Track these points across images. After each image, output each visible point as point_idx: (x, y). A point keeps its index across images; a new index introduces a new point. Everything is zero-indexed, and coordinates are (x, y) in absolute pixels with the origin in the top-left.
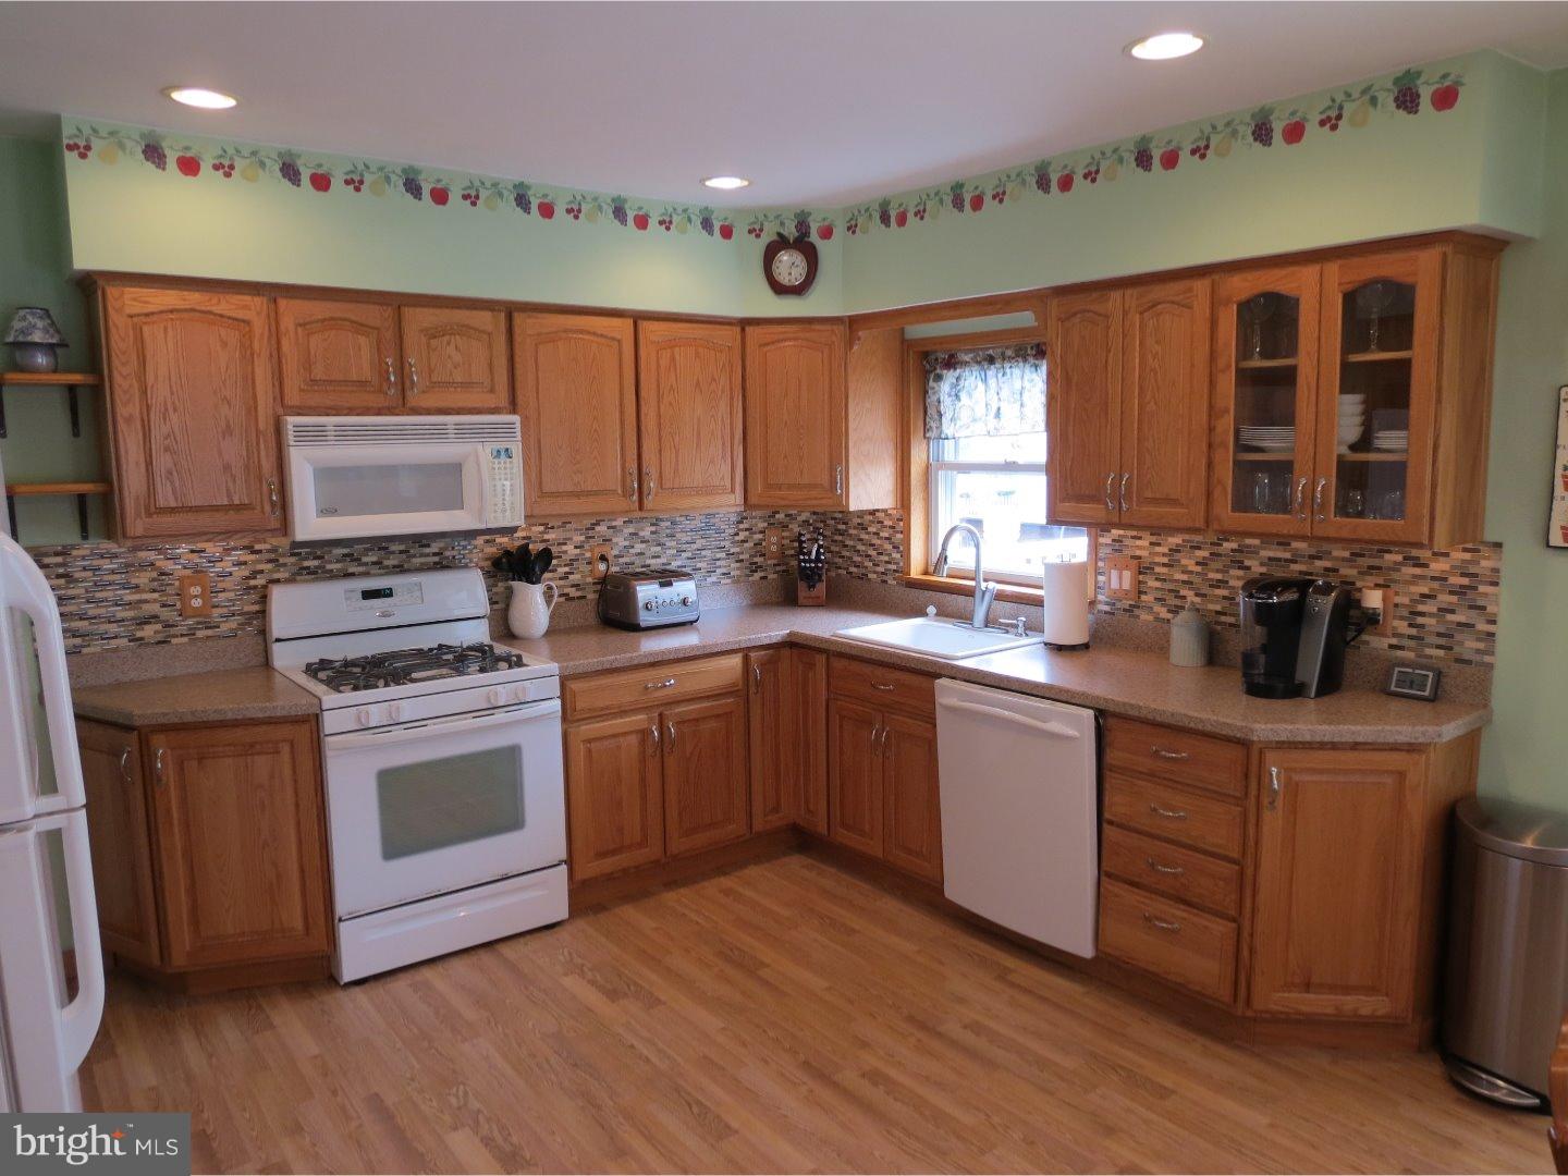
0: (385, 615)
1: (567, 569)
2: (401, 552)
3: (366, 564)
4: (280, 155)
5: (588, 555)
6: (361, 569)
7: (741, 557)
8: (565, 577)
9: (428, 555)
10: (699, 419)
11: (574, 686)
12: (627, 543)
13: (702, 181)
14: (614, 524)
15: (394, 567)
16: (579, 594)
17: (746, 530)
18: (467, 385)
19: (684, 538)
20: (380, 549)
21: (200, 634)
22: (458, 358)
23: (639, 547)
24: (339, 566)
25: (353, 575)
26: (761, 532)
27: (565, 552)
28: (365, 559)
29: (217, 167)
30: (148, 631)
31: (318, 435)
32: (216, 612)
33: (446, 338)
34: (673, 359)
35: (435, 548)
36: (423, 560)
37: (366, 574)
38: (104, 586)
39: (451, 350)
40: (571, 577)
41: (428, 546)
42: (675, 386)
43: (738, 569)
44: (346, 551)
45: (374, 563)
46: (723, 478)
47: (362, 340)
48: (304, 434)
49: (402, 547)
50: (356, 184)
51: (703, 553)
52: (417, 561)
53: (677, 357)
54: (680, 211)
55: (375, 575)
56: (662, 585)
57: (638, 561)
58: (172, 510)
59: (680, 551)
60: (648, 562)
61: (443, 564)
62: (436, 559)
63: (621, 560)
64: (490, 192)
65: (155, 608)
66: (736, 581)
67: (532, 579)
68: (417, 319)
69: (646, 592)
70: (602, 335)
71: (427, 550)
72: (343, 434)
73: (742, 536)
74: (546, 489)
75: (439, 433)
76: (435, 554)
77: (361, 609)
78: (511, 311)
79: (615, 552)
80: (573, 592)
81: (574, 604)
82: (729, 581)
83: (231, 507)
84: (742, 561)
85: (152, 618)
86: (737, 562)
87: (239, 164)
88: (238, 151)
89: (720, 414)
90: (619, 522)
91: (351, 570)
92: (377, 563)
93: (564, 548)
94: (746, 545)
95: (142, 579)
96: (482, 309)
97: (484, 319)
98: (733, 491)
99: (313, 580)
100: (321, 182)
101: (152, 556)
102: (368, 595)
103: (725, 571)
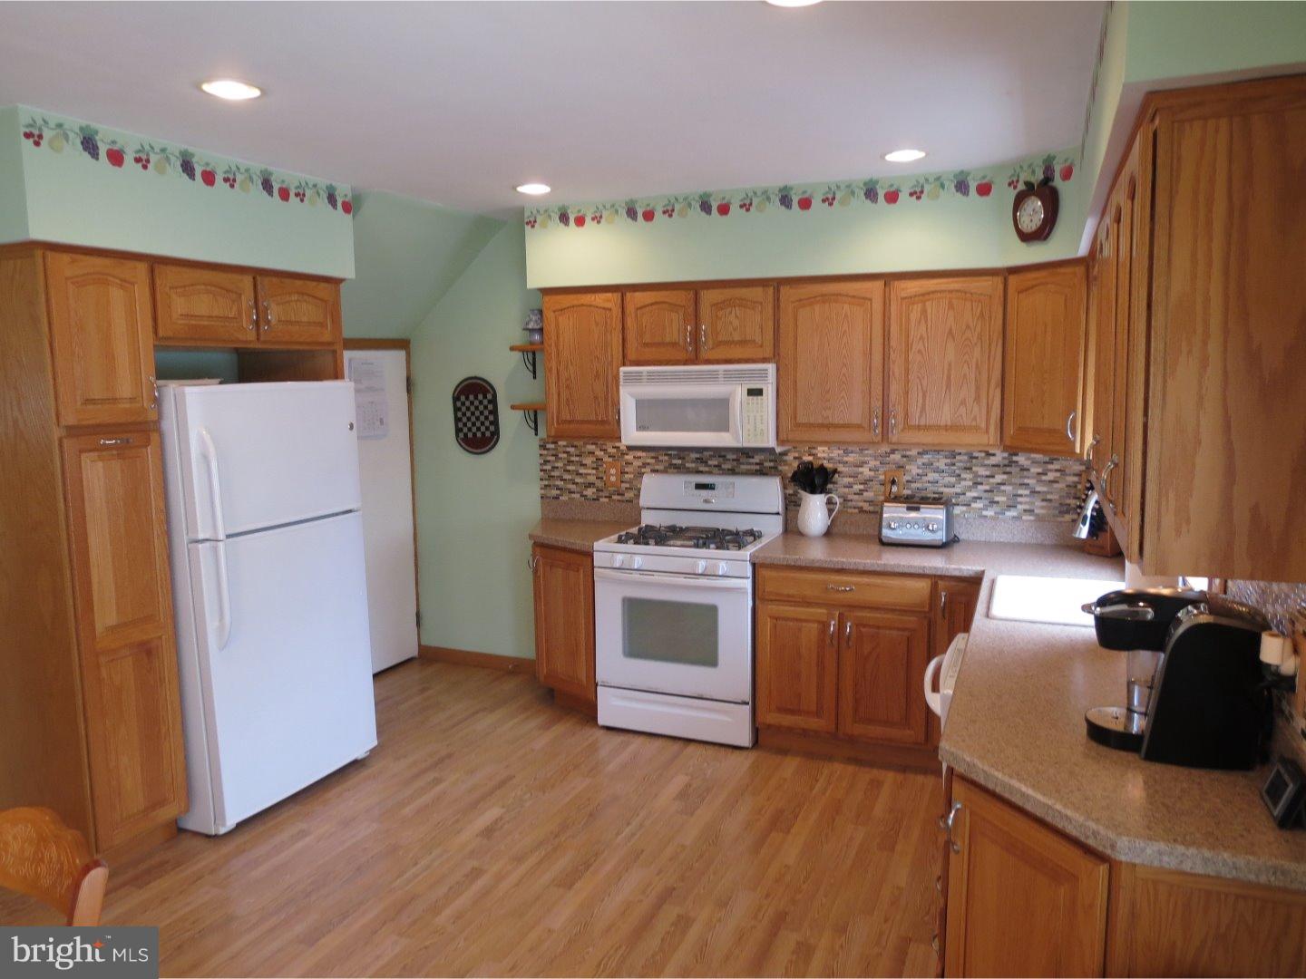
0: (706, 501)
1: (862, 487)
2: (733, 460)
3: (710, 466)
4: (626, 203)
5: (882, 477)
6: (707, 469)
7: (1049, 497)
8: (860, 493)
9: (750, 464)
10: (950, 365)
11: (763, 573)
12: (920, 471)
13: (883, 157)
14: (908, 453)
15: (729, 470)
16: (871, 508)
17: (1057, 470)
18: (743, 343)
19: (982, 471)
20: (719, 456)
21: (615, 497)
22: (736, 323)
23: (932, 476)
24: (693, 465)
25: (701, 472)
26: (1075, 475)
27: (862, 473)
28: (710, 462)
29: (593, 219)
30: (590, 492)
31: (636, 379)
32: (624, 485)
33: (729, 309)
34: (924, 312)
35: (757, 459)
36: (749, 467)
37: (710, 473)
38: (570, 462)
39: (732, 317)
40: (865, 494)
41: (753, 457)
42: (925, 335)
43: (1042, 508)
44: (698, 456)
45: (715, 466)
46: (975, 419)
47: (674, 315)
48: (629, 377)
49: (735, 457)
50: (669, 212)
51: (1003, 488)
52: (744, 467)
53: (929, 311)
54: (931, 180)
55: (715, 474)
56: (909, 509)
57: (931, 488)
58: (570, 422)
59: (976, 484)
60: (941, 490)
61: (761, 472)
62: (758, 467)
63: (914, 485)
64: (761, 199)
65: (592, 479)
66: (1039, 519)
67: (813, 490)
68: (708, 297)
69: (892, 512)
70: (854, 297)
71: (751, 460)
72: (652, 378)
73: (1051, 476)
74: (801, 419)
75: (713, 377)
76: (757, 464)
77: (693, 495)
78: (779, 283)
79: (908, 477)
80: (866, 507)
81: (864, 516)
82: (1032, 518)
83: (597, 422)
84: (1050, 500)
85: (590, 485)
86: (1043, 500)
87: (605, 214)
88: (604, 207)
89: (974, 360)
90: (913, 452)
91: (701, 469)
92: (718, 466)
93: (861, 469)
94: (1056, 485)
95: (588, 461)
96: (756, 286)
97: (756, 293)
98: (987, 432)
99: (678, 473)
100: (649, 216)
101: (591, 447)
102: (700, 486)
103: (1027, 507)
